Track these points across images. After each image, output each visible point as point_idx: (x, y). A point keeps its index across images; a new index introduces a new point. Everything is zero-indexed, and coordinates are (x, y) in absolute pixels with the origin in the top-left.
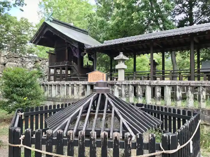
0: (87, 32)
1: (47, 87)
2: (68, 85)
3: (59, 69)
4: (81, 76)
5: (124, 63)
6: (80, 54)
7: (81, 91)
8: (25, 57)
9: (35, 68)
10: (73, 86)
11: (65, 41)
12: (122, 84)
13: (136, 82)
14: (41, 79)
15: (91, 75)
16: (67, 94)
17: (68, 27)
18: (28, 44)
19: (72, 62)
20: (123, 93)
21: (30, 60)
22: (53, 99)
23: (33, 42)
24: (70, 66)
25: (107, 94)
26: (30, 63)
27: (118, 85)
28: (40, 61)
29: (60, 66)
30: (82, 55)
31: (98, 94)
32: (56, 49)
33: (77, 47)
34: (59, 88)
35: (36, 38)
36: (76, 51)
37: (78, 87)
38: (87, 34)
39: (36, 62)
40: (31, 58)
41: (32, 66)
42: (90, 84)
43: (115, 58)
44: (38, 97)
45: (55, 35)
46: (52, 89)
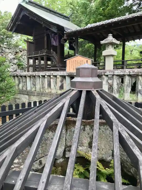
0: (69, 18)
1: (21, 78)
2: (44, 76)
3: (37, 59)
4: (61, 67)
5: (113, 47)
6: (60, 42)
7: (59, 84)
8: (5, 48)
9: (15, 59)
10: (50, 78)
11: (42, 25)
12: (113, 75)
13: (136, 71)
14: (22, 70)
15: (71, 62)
16: (43, 88)
17: (47, 10)
18: (14, 38)
19: (52, 50)
20: (115, 86)
21: (10, 51)
22: (27, 93)
23: (9, 29)
24: (49, 55)
25: (97, 91)
26: (10, 54)
27: (107, 76)
28: (21, 51)
29: (38, 55)
30: (62, 43)
31: (81, 92)
32: (34, 38)
33: (55, 31)
34: (34, 79)
35: (12, 24)
36: (55, 38)
37: (55, 79)
38: (69, 20)
39: (17, 53)
40: (11, 48)
41: (13, 56)
42: (70, 75)
43: (102, 42)
44: (9, 90)
45: (32, 19)
46: (26, 81)
